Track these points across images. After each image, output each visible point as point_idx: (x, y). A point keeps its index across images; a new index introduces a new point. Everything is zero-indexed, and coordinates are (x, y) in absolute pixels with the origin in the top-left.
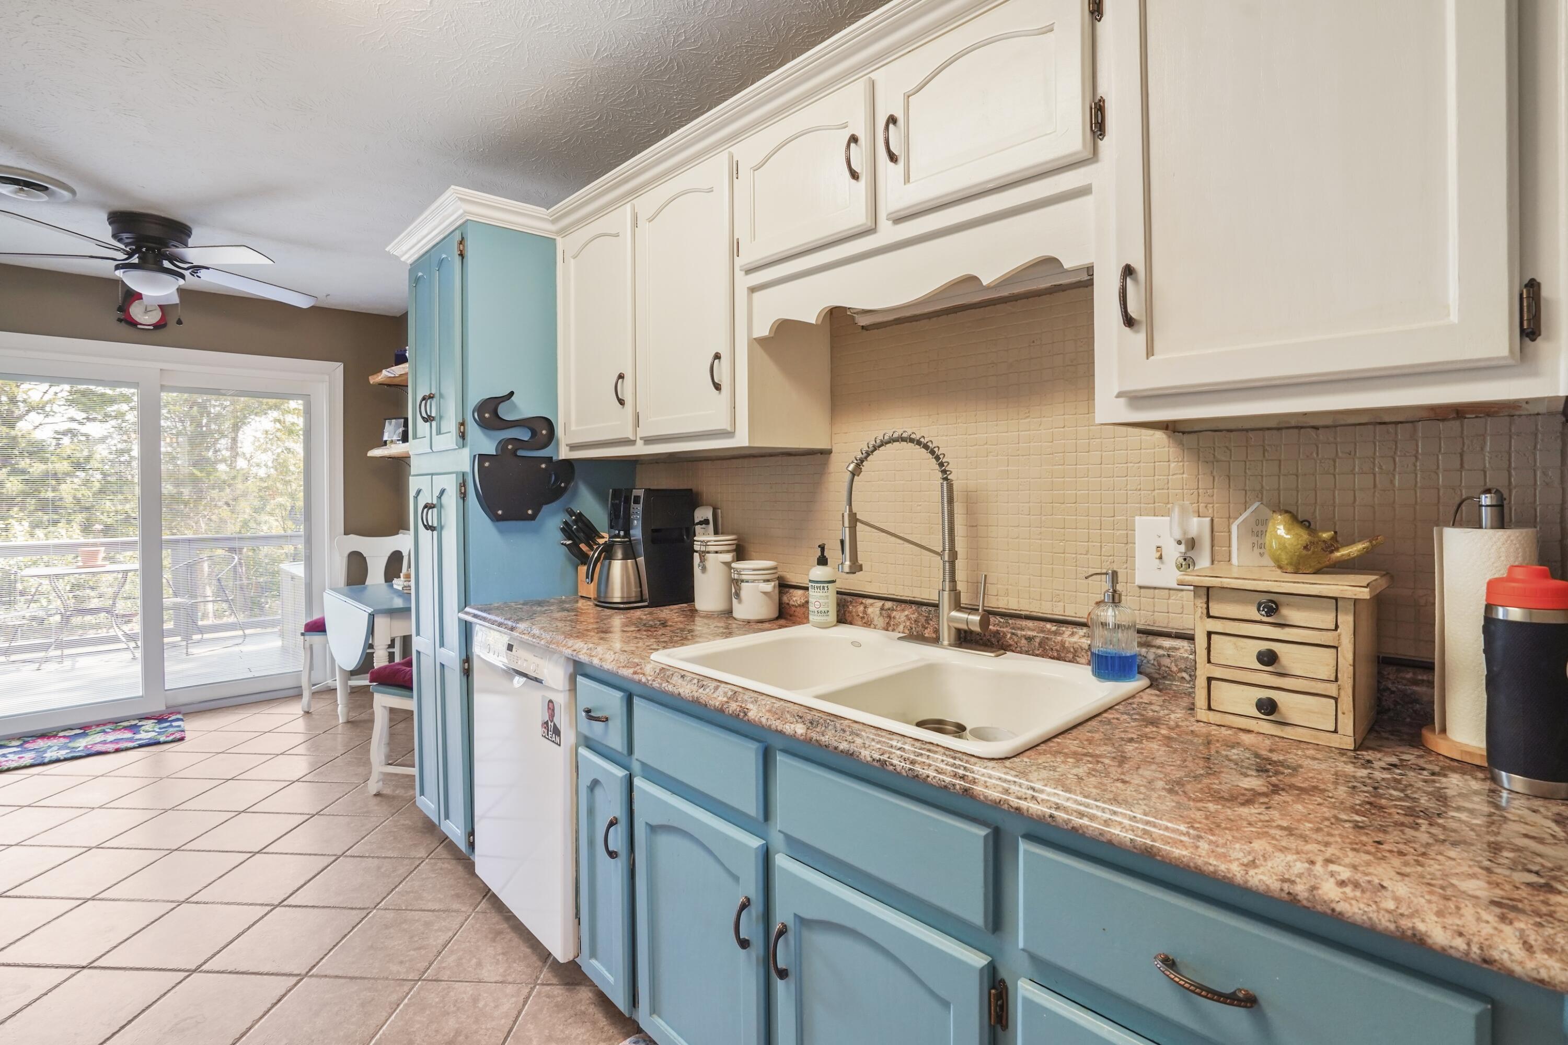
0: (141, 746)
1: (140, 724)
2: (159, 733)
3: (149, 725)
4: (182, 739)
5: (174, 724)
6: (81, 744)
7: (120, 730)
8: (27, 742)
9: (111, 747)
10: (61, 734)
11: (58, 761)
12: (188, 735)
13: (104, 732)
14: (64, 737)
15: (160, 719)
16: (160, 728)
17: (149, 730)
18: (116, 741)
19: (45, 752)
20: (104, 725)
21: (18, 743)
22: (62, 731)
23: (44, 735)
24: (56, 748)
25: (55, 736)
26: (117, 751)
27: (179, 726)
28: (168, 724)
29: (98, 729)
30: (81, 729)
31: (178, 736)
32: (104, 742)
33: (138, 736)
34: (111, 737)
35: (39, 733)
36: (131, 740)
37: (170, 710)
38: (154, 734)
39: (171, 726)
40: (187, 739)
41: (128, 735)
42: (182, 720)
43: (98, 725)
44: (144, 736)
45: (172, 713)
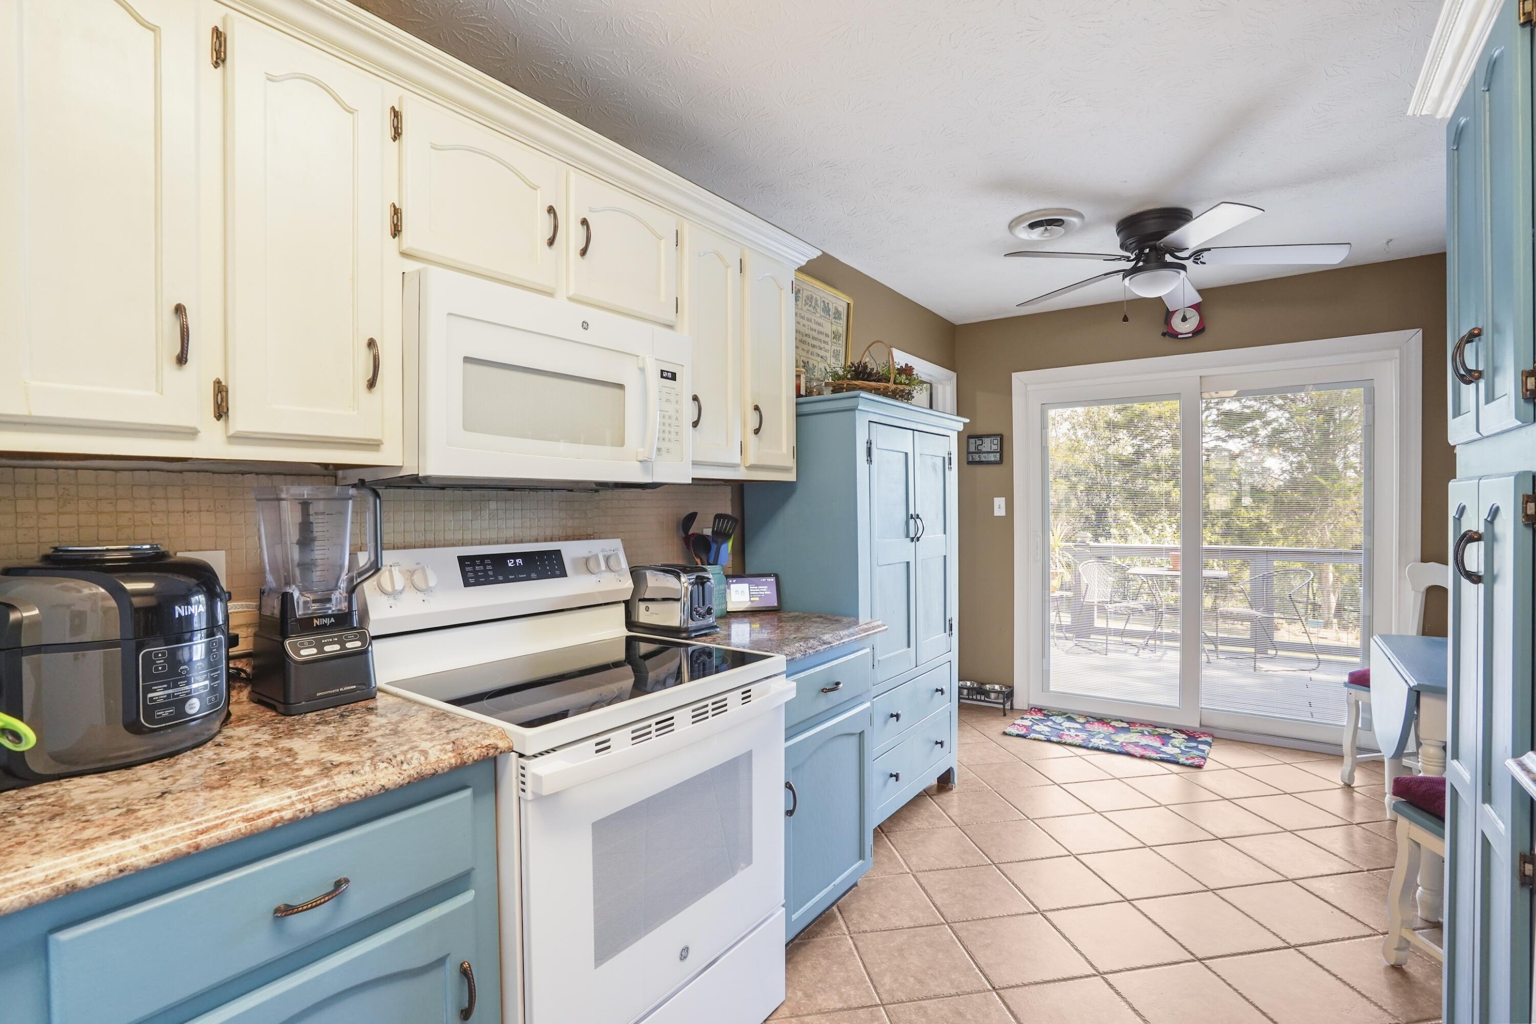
0: (1162, 760)
1: (1173, 735)
2: (1183, 752)
3: (1179, 739)
4: (1199, 767)
5: (1201, 747)
6: (1121, 738)
7: (1154, 735)
8: (1088, 722)
9: (1138, 751)
10: (1113, 723)
11: (1097, 749)
12: (1209, 765)
13: (1142, 733)
14: (1113, 727)
15: (1191, 736)
16: (1186, 747)
17: (1177, 746)
18: (1145, 747)
19: (1093, 736)
20: (1146, 726)
21: (1082, 720)
22: (1116, 720)
23: (1102, 720)
24: (1102, 736)
25: (1108, 724)
26: (1142, 757)
27: (1203, 751)
28: (1195, 744)
29: (1140, 729)
30: (1128, 723)
31: (1197, 761)
32: (1136, 744)
33: (1164, 749)
34: (1144, 741)
35: (1099, 717)
36: (1157, 750)
37: (1204, 730)
38: (1178, 751)
39: (1196, 748)
40: (1205, 768)
41: (1157, 744)
42: (1210, 744)
43: (1141, 725)
44: (1169, 750)
45: (1204, 733)
